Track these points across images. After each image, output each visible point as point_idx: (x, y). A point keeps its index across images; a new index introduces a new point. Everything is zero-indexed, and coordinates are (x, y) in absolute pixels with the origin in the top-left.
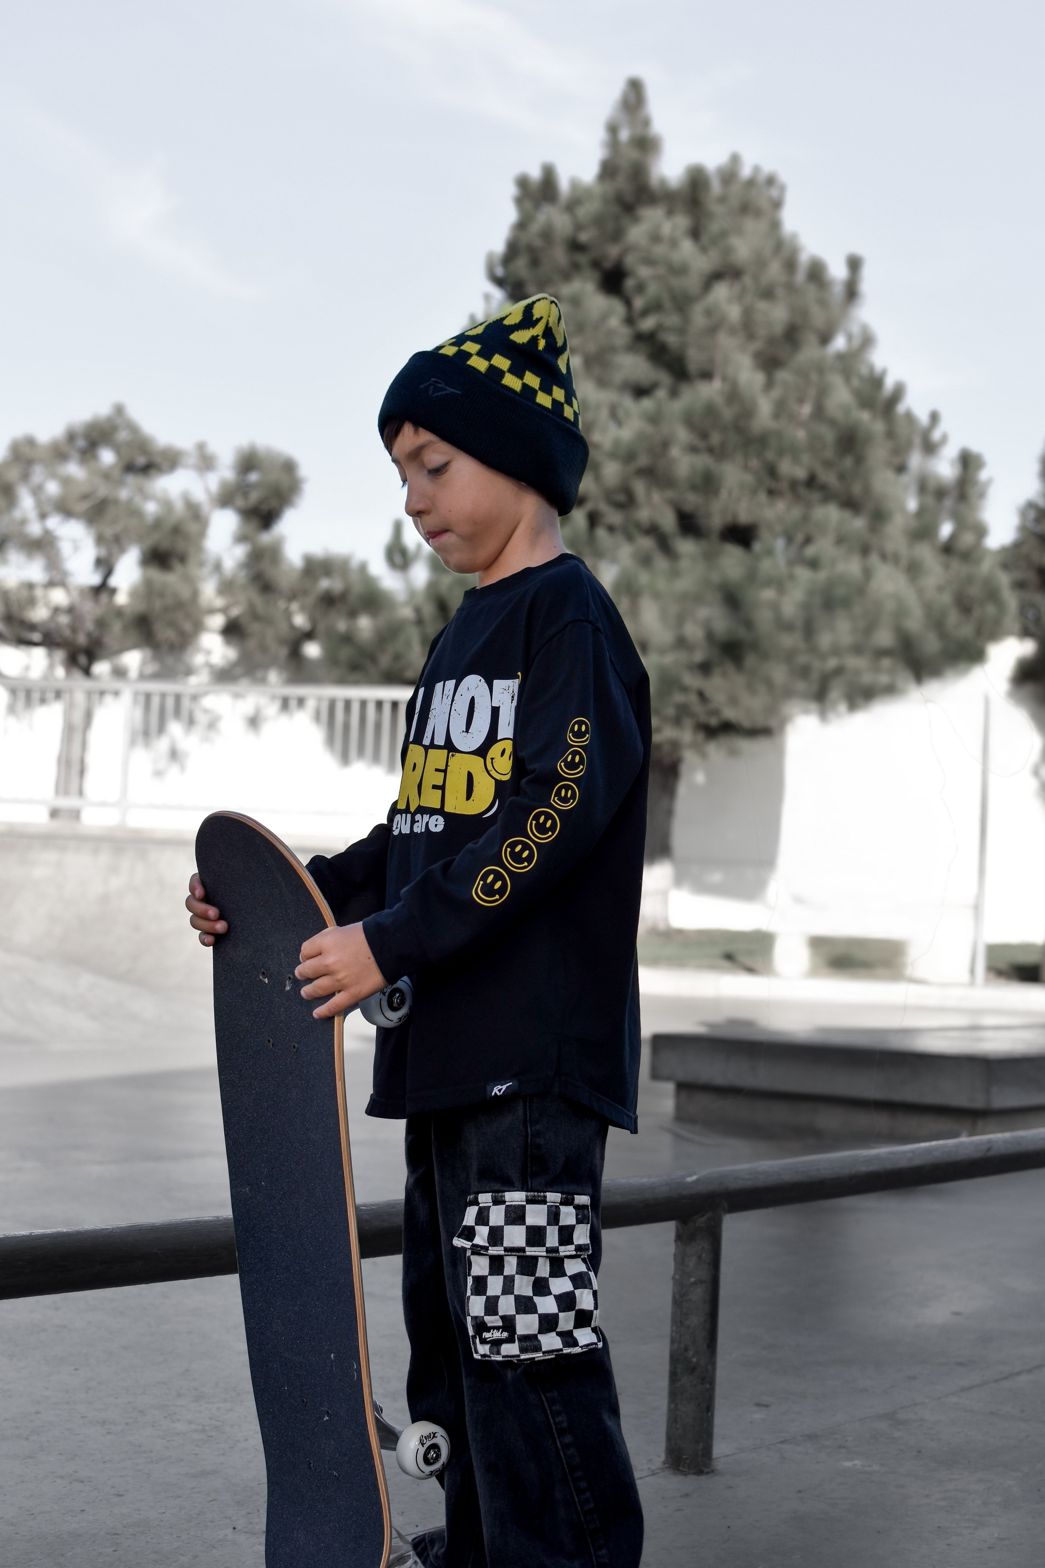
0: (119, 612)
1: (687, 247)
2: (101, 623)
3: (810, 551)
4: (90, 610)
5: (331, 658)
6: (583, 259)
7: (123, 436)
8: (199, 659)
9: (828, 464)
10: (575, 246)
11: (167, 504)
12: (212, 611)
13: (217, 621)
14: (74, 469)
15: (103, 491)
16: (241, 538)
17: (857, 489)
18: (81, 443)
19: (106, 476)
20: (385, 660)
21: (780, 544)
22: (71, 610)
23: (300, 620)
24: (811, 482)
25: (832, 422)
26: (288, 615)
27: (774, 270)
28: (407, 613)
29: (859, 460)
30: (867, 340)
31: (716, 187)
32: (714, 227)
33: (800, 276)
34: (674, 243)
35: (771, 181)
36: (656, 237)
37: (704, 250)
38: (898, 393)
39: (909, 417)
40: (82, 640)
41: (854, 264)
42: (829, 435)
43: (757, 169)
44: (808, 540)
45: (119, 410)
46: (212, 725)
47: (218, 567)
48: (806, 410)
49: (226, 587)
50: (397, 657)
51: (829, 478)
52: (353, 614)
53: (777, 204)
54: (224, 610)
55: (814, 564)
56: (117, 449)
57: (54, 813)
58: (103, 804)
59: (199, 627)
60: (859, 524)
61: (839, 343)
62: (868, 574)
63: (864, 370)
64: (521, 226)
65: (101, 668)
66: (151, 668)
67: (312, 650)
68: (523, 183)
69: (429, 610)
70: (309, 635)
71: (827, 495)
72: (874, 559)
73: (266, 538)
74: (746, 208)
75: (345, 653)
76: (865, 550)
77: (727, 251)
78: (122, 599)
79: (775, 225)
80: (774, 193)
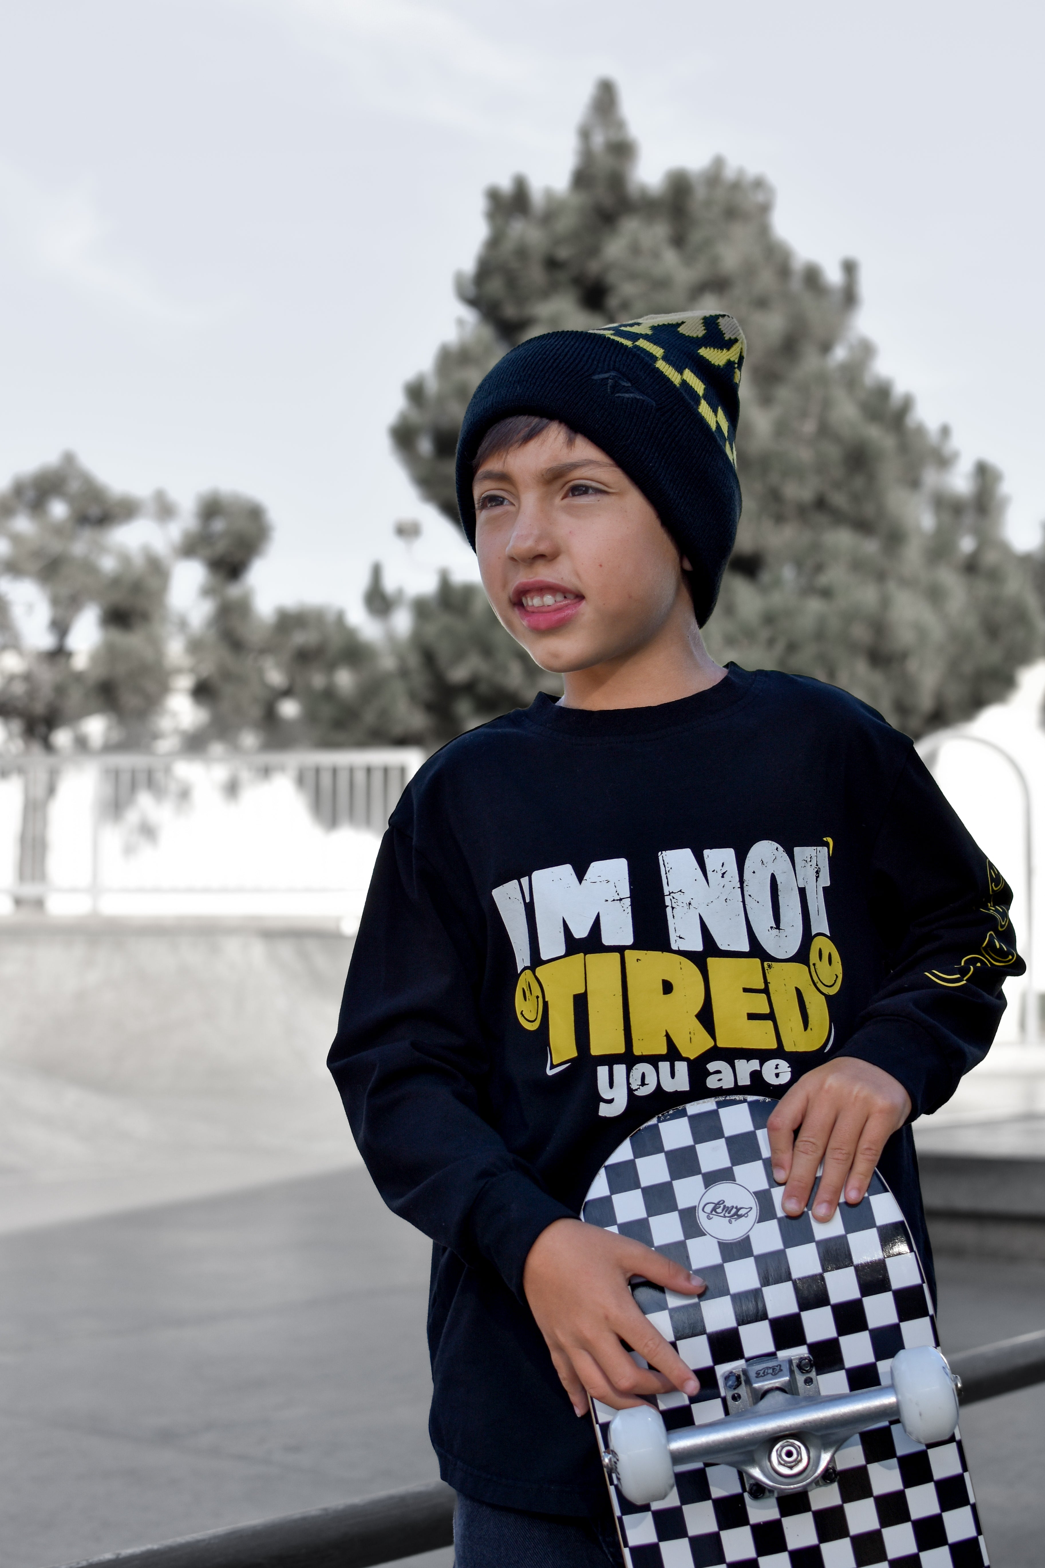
0: (78, 677)
1: (670, 259)
2: (60, 690)
3: (823, 580)
4: (47, 676)
5: (310, 716)
6: (563, 276)
7: (74, 486)
8: (165, 723)
9: (838, 485)
10: (552, 264)
11: (125, 559)
12: (178, 671)
13: (184, 683)
14: (23, 524)
15: (55, 546)
16: (207, 592)
17: (869, 510)
18: (30, 494)
19: (58, 530)
20: (369, 717)
21: (788, 573)
22: (27, 677)
23: (276, 677)
24: (821, 504)
25: (837, 438)
26: (260, 672)
27: (766, 279)
28: (388, 663)
29: (871, 478)
30: (866, 350)
31: (700, 193)
32: (696, 236)
33: (796, 284)
34: (656, 255)
35: (759, 184)
36: (635, 249)
37: (689, 260)
38: (907, 405)
39: (920, 430)
40: (39, 708)
41: (850, 268)
42: (833, 452)
43: (741, 172)
44: (819, 568)
45: (69, 459)
46: (184, 794)
47: (183, 624)
48: (809, 427)
49: (195, 646)
50: (384, 714)
51: (839, 499)
52: (331, 667)
53: (765, 209)
54: (192, 670)
55: (826, 593)
56: (70, 499)
57: (18, 902)
58: (74, 890)
59: (165, 689)
60: (871, 547)
61: (840, 354)
62: (885, 602)
63: (868, 380)
64: (494, 242)
65: (62, 738)
66: (116, 735)
67: (289, 709)
68: (494, 196)
69: (414, 661)
70: (287, 693)
71: (838, 518)
72: (892, 586)
73: (234, 591)
74: (732, 213)
75: (327, 711)
76: (881, 577)
77: (715, 261)
78: (80, 662)
79: (764, 230)
80: (760, 197)
